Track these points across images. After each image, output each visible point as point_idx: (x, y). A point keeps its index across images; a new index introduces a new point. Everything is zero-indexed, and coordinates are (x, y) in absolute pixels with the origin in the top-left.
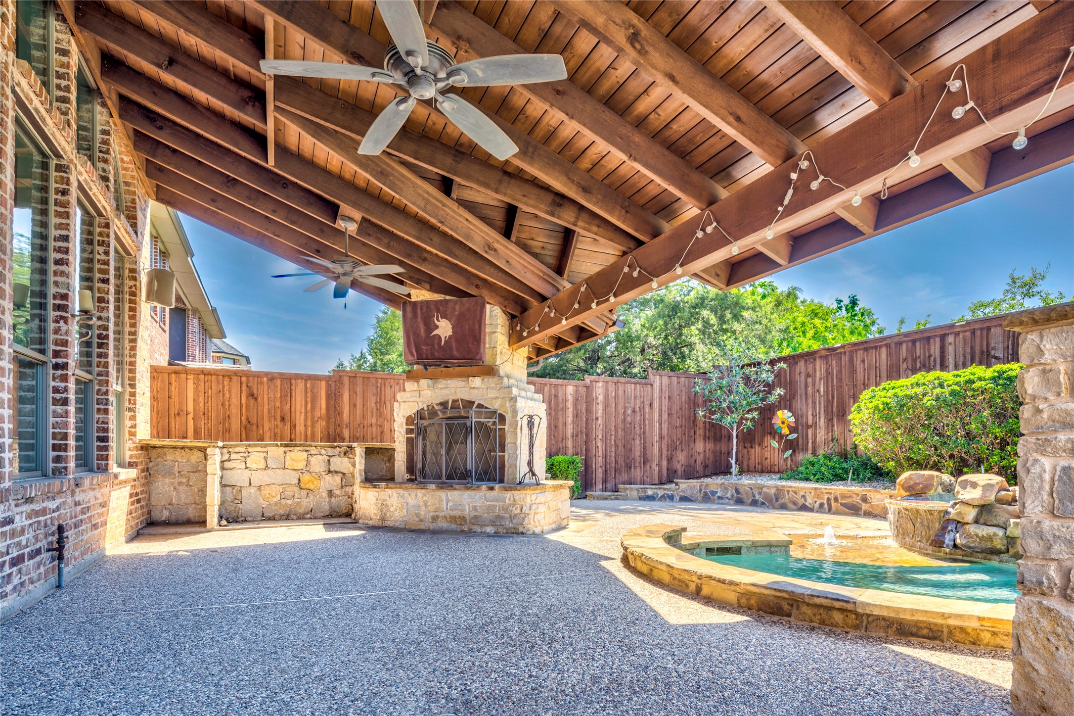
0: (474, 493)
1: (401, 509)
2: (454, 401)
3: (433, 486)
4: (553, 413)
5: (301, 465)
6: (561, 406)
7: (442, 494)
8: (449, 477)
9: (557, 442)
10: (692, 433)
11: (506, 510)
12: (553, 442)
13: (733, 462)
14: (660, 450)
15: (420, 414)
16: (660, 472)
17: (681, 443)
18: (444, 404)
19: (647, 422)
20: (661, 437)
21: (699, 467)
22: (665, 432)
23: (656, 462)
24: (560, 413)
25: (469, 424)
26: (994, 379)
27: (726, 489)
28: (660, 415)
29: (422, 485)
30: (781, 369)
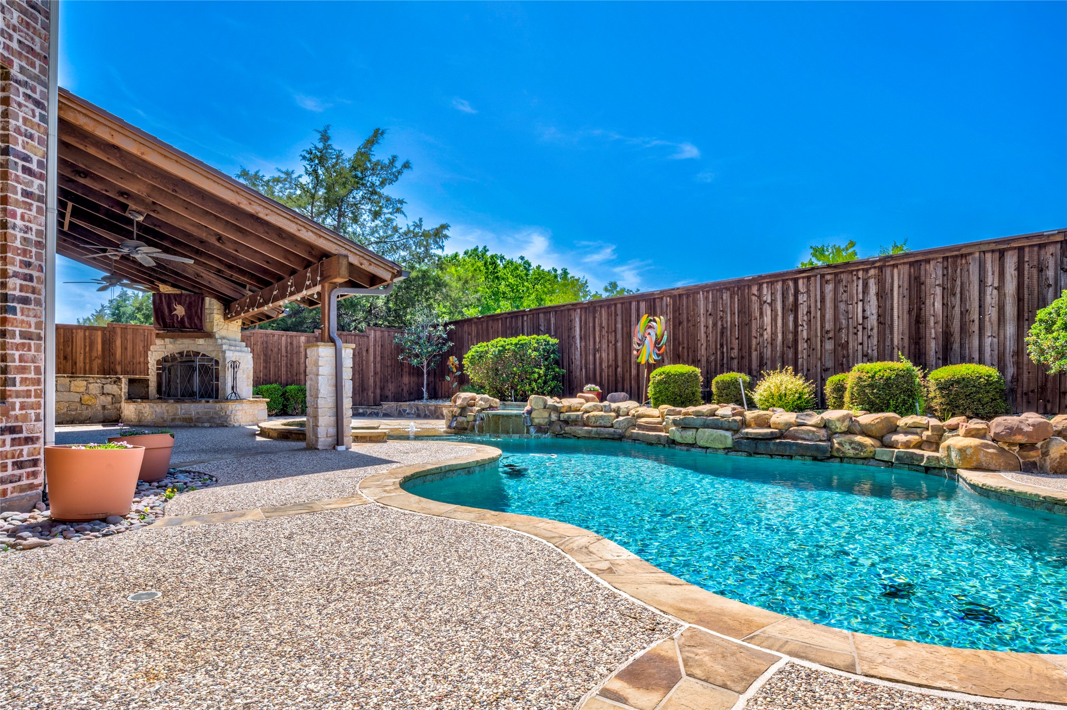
0: (197, 404)
1: (152, 415)
2: (187, 352)
3: (172, 401)
4: (289, 355)
5: (83, 389)
6: (295, 351)
7: (178, 406)
8: (183, 396)
9: (292, 376)
10: (400, 371)
11: (216, 413)
12: (289, 376)
13: (424, 390)
14: (375, 382)
15: (165, 359)
16: (374, 397)
17: (391, 377)
18: (181, 354)
19: (364, 362)
20: (375, 373)
21: (405, 394)
22: (378, 369)
23: (371, 390)
24: (295, 355)
25: (194, 365)
26: (516, 344)
27: (412, 408)
28: (375, 358)
29: (165, 400)
30: (451, 330)
